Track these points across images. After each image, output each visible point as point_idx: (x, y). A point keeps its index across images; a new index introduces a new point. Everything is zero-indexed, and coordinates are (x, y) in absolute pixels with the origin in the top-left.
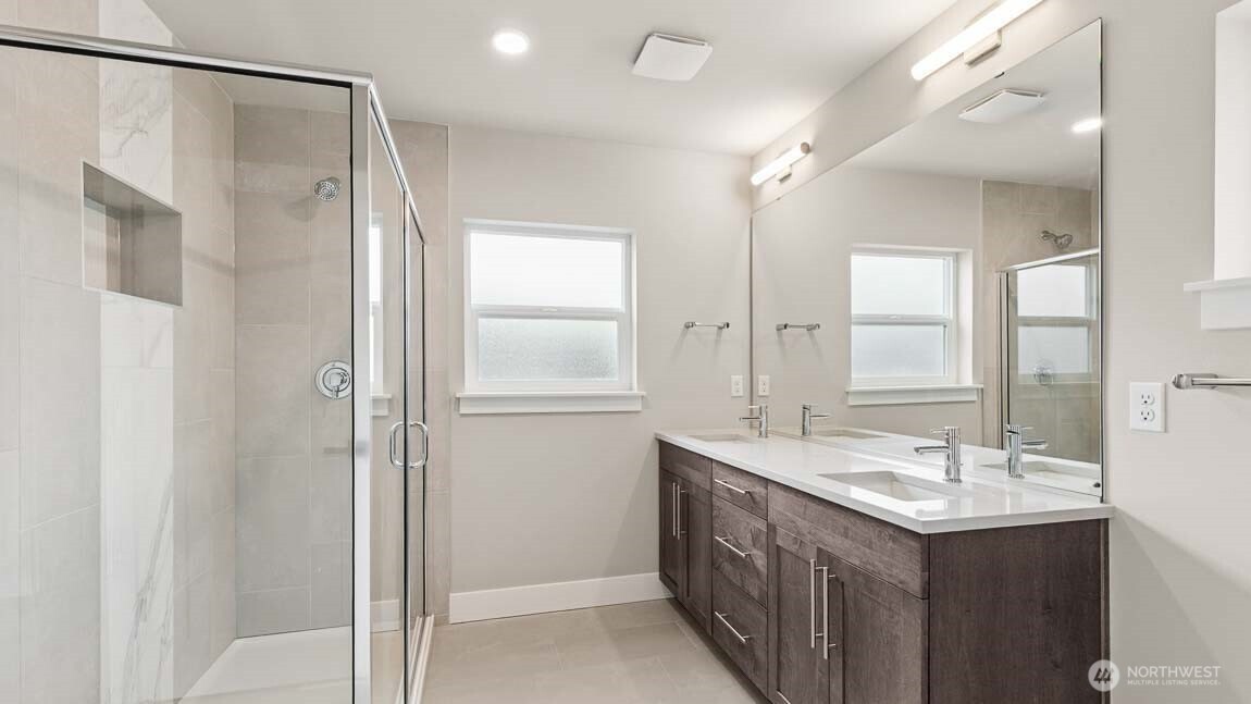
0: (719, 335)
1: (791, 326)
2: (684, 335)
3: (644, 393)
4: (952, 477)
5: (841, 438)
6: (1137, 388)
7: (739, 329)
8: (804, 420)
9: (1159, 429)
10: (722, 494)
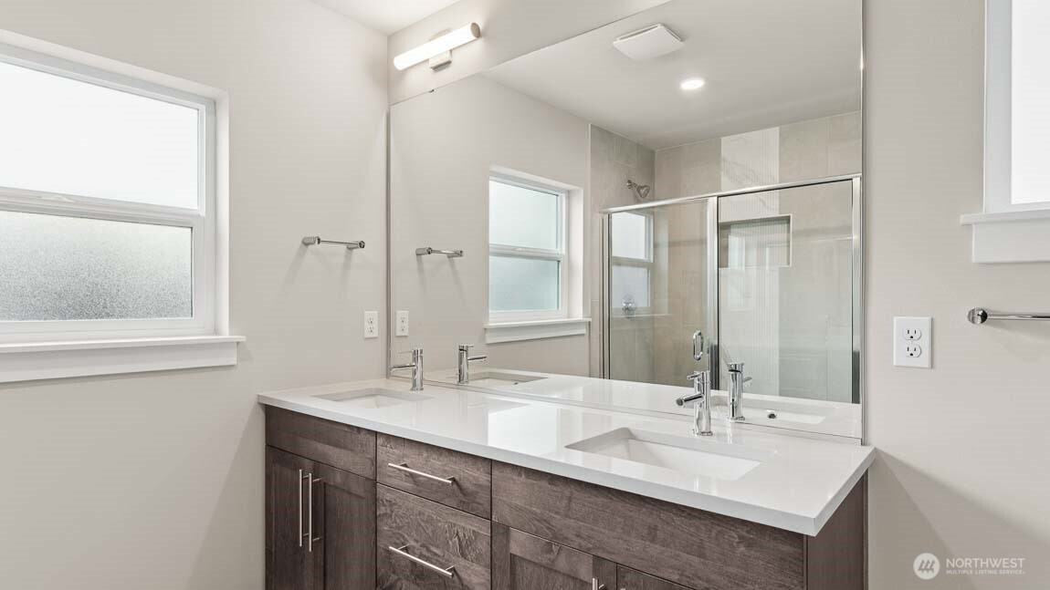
0: (348, 258)
1: (435, 251)
2: (301, 255)
3: (242, 338)
4: (704, 430)
5: (487, 380)
6: (899, 323)
7: (374, 251)
8: (461, 362)
9: (927, 366)
10: (395, 482)
